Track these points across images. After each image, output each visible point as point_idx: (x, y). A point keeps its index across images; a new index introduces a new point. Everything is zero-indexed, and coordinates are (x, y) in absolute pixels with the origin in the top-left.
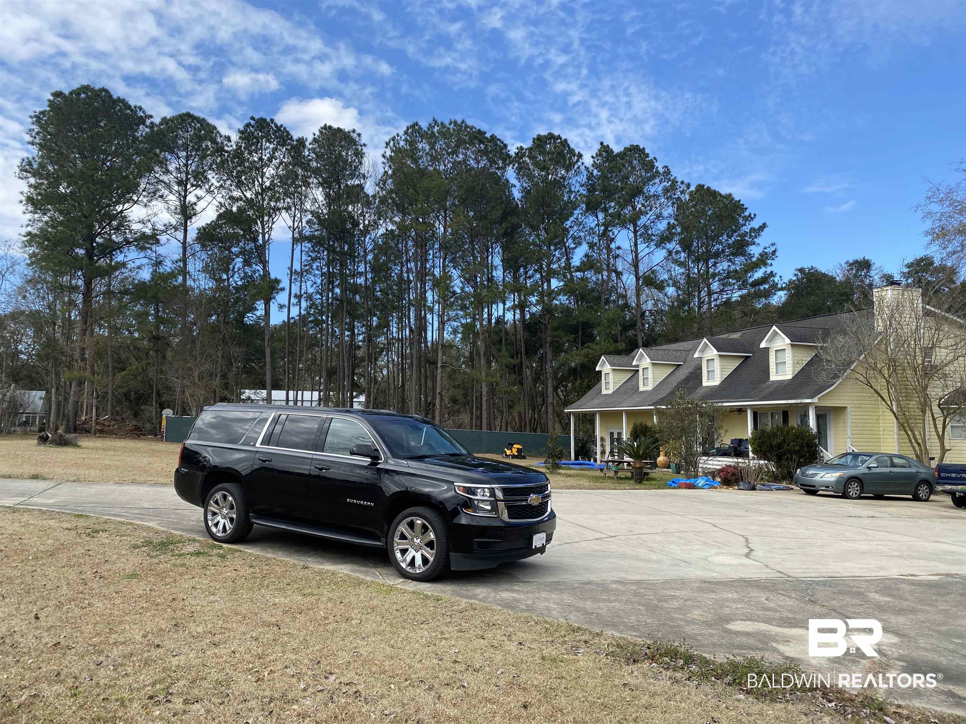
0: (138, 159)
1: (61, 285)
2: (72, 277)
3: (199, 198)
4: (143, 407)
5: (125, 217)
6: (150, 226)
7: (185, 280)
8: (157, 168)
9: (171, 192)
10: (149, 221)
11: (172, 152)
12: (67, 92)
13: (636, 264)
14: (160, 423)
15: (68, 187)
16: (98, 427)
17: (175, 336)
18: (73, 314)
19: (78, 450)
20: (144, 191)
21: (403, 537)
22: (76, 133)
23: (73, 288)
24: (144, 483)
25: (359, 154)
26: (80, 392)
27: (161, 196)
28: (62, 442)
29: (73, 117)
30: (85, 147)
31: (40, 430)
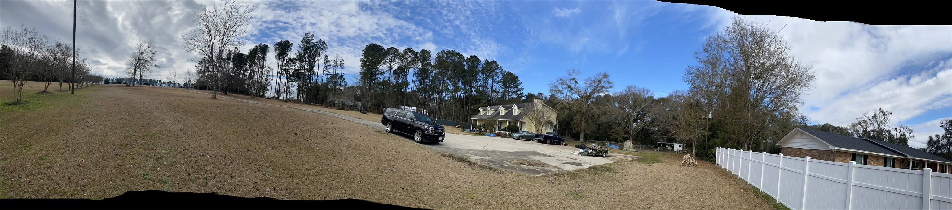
0: (382, 57)
1: (365, 82)
2: (368, 80)
3: (394, 65)
5: (378, 69)
6: (383, 70)
7: (390, 82)
8: (385, 59)
9: (388, 63)
11: (389, 55)
12: (369, 45)
13: (492, 88)
14: (379, 111)
15: (368, 63)
17: (387, 93)
18: (367, 88)
20: (382, 63)
21: (416, 135)
22: (371, 53)
23: (368, 83)
24: (377, 121)
25: (430, 56)
26: (368, 104)
28: (364, 113)
29: (370, 50)
31: (360, 110)
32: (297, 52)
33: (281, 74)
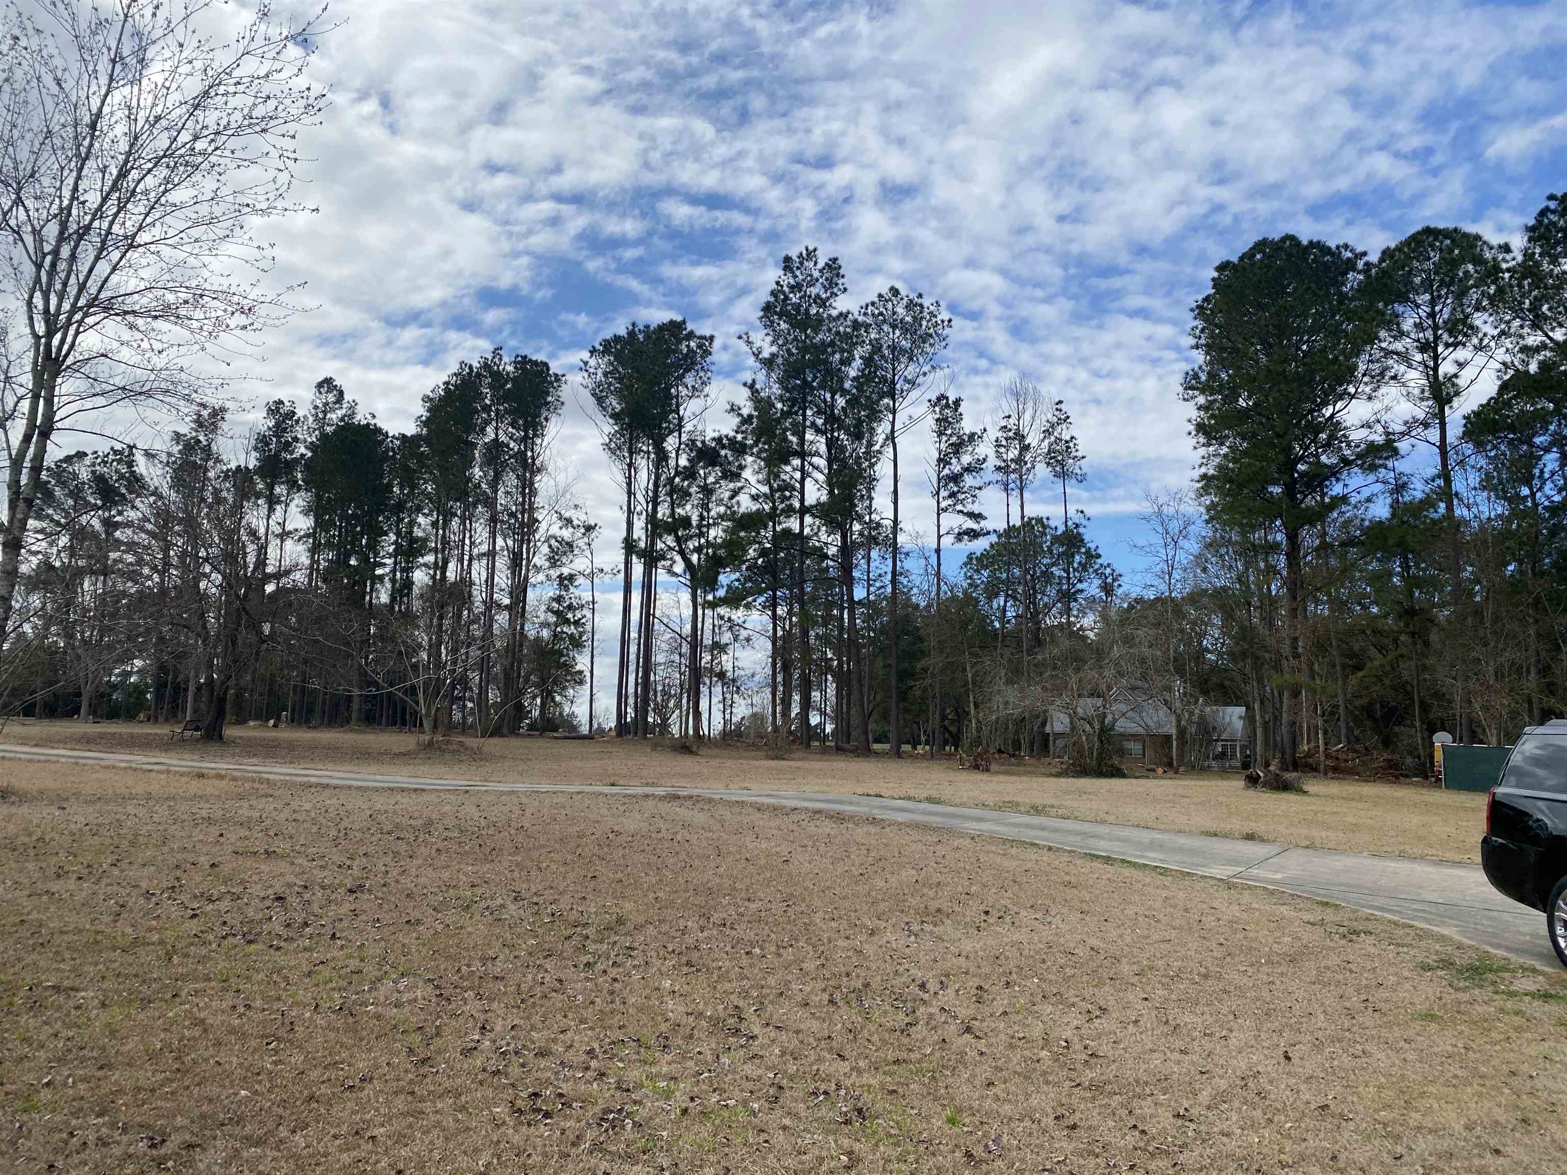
0: (1350, 327)
1: (1253, 545)
2: (1269, 529)
3: (1461, 365)
4: (1396, 729)
5: (1338, 423)
6: (1380, 429)
7: (1450, 508)
8: (1383, 334)
9: (1410, 366)
10: (1379, 422)
11: (1405, 301)
12: (1235, 259)
14: (1432, 757)
15: (1249, 397)
16: (1329, 763)
17: (1443, 605)
18: (1273, 587)
19: (1306, 799)
20: (1364, 375)
22: (1254, 314)
23: (1271, 547)
24: (1422, 858)
26: (1296, 709)
27: (1394, 378)
28: (1282, 786)
29: (1248, 292)
30: (1268, 332)
31: (1246, 766)
32: (743, 398)
33: (652, 559)
